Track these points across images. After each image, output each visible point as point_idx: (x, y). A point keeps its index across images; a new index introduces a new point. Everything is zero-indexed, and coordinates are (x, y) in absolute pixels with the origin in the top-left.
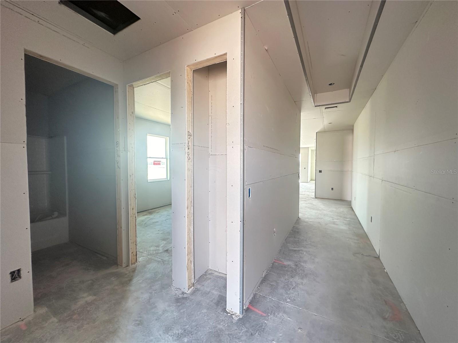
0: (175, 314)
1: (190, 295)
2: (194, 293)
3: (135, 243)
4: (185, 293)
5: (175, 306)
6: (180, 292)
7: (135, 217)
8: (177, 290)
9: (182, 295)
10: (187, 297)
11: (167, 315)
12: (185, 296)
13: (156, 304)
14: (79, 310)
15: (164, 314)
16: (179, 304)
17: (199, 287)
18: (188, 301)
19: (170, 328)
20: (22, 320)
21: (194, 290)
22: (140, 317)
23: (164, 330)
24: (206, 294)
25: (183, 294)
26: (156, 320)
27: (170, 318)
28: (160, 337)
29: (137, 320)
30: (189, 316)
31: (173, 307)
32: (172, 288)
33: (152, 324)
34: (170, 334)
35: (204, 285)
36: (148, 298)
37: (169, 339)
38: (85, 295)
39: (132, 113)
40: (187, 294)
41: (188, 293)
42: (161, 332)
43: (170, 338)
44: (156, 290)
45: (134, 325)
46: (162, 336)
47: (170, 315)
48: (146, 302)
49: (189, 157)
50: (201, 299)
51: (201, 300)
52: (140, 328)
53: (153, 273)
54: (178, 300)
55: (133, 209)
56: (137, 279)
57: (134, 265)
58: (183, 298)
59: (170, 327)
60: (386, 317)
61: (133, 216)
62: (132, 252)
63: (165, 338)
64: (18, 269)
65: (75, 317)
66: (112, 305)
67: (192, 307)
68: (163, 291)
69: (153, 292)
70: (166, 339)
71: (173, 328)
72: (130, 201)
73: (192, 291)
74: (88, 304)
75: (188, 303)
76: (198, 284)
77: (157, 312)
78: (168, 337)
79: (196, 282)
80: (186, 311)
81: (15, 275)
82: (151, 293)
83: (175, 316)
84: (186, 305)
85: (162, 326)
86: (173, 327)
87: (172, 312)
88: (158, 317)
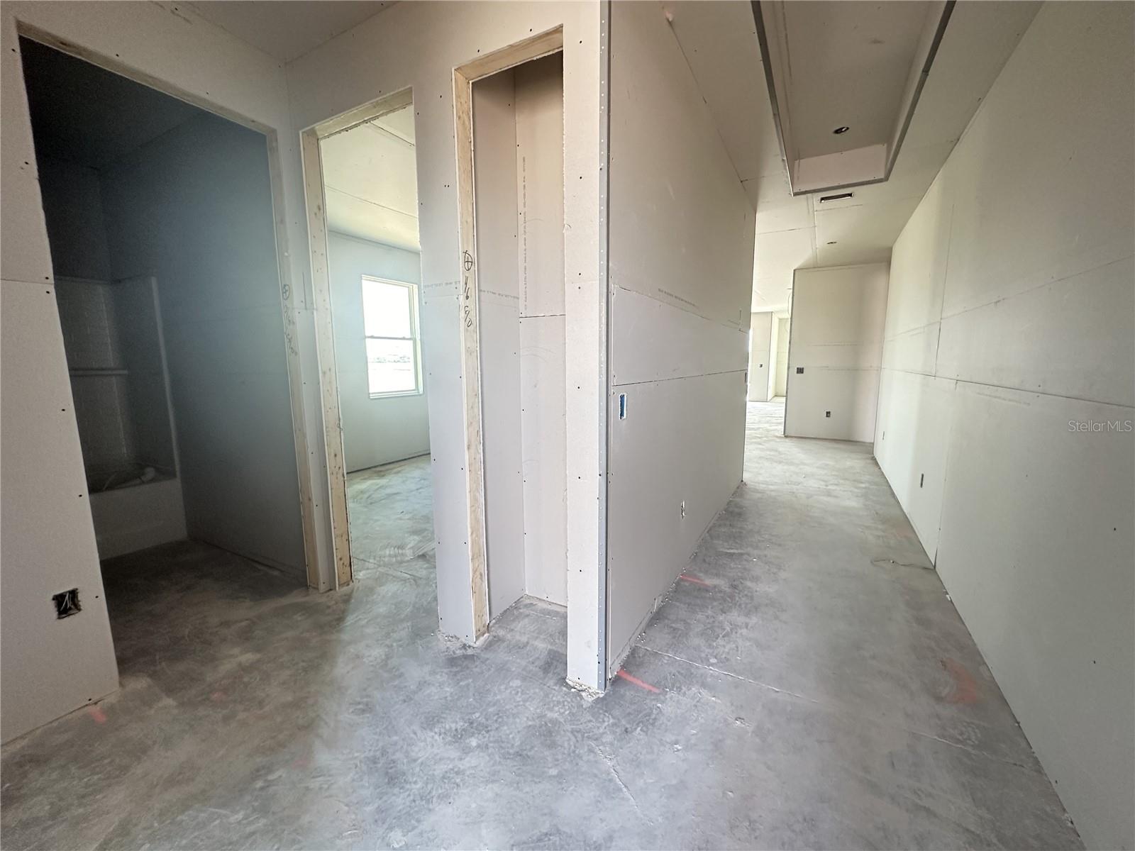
0: (448, 689)
1: (482, 651)
2: (489, 646)
3: (345, 537)
4: (469, 647)
5: (447, 674)
6: (458, 645)
7: (341, 474)
8: (450, 641)
9: (463, 651)
10: (473, 655)
11: (428, 692)
12: (470, 652)
13: (402, 670)
14: (222, 683)
15: (421, 689)
16: (455, 669)
17: (501, 633)
18: (477, 663)
19: (436, 718)
20: (96, 703)
21: (489, 639)
22: (368, 696)
23: (422, 723)
24: (519, 648)
25: (465, 649)
26: (405, 701)
27: (436, 697)
28: (415, 737)
29: (359, 703)
30: (480, 693)
31: (441, 675)
32: (439, 636)
33: (394, 711)
34: (436, 730)
35: (512, 630)
36: (383, 657)
37: (436, 740)
38: (236, 651)
39: (320, 209)
40: (474, 648)
41: (475, 646)
42: (415, 727)
43: (438, 739)
44: (400, 641)
45: (352, 712)
46: (418, 735)
47: (436, 691)
48: (378, 667)
49: (468, 320)
50: (507, 658)
51: (508, 661)
52: (368, 717)
53: (392, 604)
54: (452, 661)
55: (336, 455)
56: (357, 617)
57: (345, 588)
58: (466, 657)
59: (437, 716)
60: (943, 695)
61: (337, 473)
62: (339, 557)
63: (425, 739)
64: (70, 588)
65: (215, 696)
66: (300, 671)
67: (486, 676)
68: (419, 642)
69: (395, 644)
70: (429, 740)
71: (444, 718)
72: (327, 435)
73: (485, 642)
74: (247, 669)
75: (476, 667)
76: (500, 627)
77: (406, 687)
78: (433, 737)
79: (496, 623)
80: (472, 684)
81: (66, 604)
82: (390, 647)
83: (448, 694)
84: (472, 671)
85: (417, 715)
86: (444, 715)
87: (440, 686)
88: (407, 696)
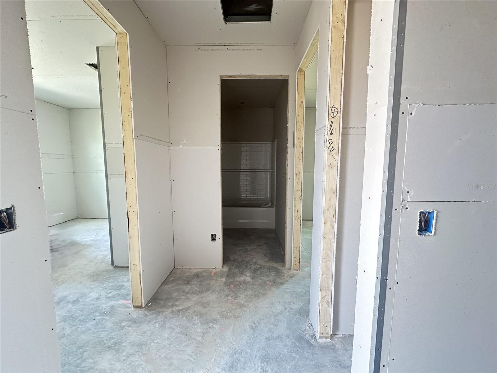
0: (285, 350)
1: (319, 347)
2: (324, 347)
3: (298, 249)
4: (315, 339)
5: (292, 342)
6: (311, 333)
7: (299, 220)
8: (309, 327)
9: (310, 338)
10: (312, 345)
11: (278, 343)
12: (313, 341)
13: (279, 324)
14: (237, 283)
15: (276, 339)
16: (297, 344)
17: (339, 346)
18: (310, 351)
19: (268, 359)
20: (216, 269)
21: (328, 344)
22: (259, 324)
23: (262, 355)
24: (340, 365)
25: (312, 338)
26: (266, 339)
27: (277, 349)
28: (254, 358)
29: (254, 324)
30: (295, 368)
31: (289, 341)
32: (307, 321)
33: (260, 339)
34: (263, 365)
35: (347, 350)
36: (279, 311)
37: (258, 369)
38: (249, 274)
39: (302, 103)
40: (316, 341)
41: (318, 341)
42: (259, 355)
43: (259, 369)
44: (291, 309)
45: (250, 325)
46: (256, 359)
47: (280, 346)
48: (274, 314)
49: (331, 147)
50: (326, 364)
51: (325, 366)
52: (251, 332)
53: (305, 290)
54: (300, 338)
55: (298, 211)
56: (288, 287)
58: (308, 342)
59: (269, 359)
61: (297, 219)
62: (294, 257)
63: (256, 364)
64: (215, 234)
65: (232, 286)
66: (254, 295)
67: (307, 363)
68: (297, 316)
69: (288, 309)
70: (257, 366)
71: (270, 363)
72: (295, 202)
73: (325, 343)
74: (245, 283)
75: (307, 352)
76: (341, 342)
77: (273, 332)
78: (258, 367)
79: (341, 338)
80: (297, 359)
81: (213, 238)
82: (285, 309)
83: (283, 353)
84: (303, 352)
85: (264, 350)
86: (272, 362)
87: (284, 345)
88: (270, 337)
